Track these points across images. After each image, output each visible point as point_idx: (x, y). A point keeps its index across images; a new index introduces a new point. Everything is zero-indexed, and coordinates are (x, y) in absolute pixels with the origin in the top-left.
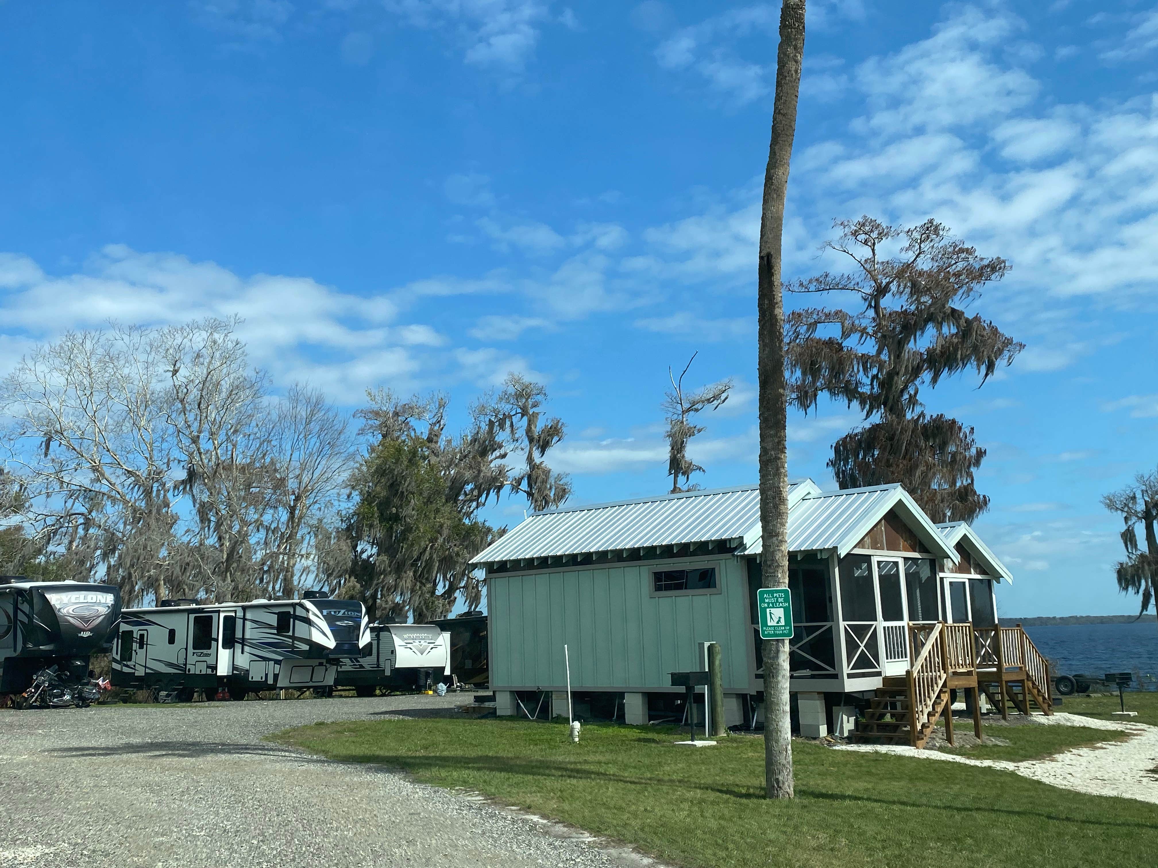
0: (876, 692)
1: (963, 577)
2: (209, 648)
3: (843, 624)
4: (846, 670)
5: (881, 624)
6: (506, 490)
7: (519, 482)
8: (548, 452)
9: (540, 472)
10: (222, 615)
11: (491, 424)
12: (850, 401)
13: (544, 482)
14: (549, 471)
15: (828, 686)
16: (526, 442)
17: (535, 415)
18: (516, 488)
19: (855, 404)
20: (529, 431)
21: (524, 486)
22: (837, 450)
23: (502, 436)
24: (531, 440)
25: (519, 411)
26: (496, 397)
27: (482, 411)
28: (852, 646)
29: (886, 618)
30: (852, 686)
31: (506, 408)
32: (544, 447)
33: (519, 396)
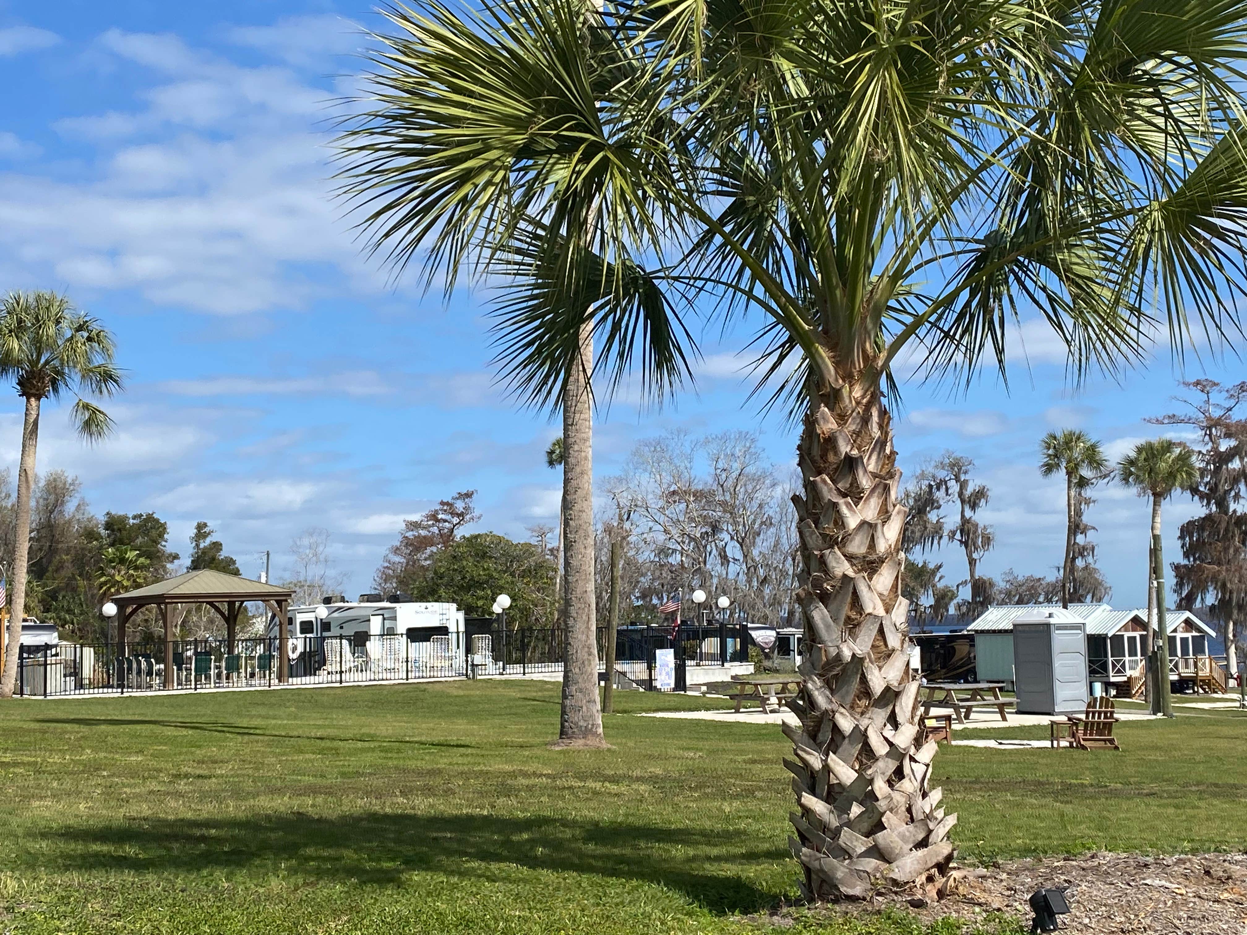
0: (1125, 682)
1: (1189, 635)
2: (789, 655)
3: (1110, 659)
4: (1111, 674)
5: (1127, 658)
6: (945, 539)
7: (954, 533)
8: (978, 511)
9: (970, 525)
10: (796, 636)
11: (930, 486)
12: (1193, 496)
13: (975, 532)
14: (977, 525)
15: (1105, 680)
16: (959, 502)
17: (966, 482)
18: (952, 536)
19: (1196, 498)
20: (961, 494)
21: (958, 536)
22: (1182, 531)
23: (939, 495)
24: (963, 502)
25: (953, 477)
26: (933, 464)
27: (923, 476)
28: (1114, 666)
29: (1130, 656)
30: (1113, 679)
31: (942, 474)
32: (974, 507)
33: (952, 466)
